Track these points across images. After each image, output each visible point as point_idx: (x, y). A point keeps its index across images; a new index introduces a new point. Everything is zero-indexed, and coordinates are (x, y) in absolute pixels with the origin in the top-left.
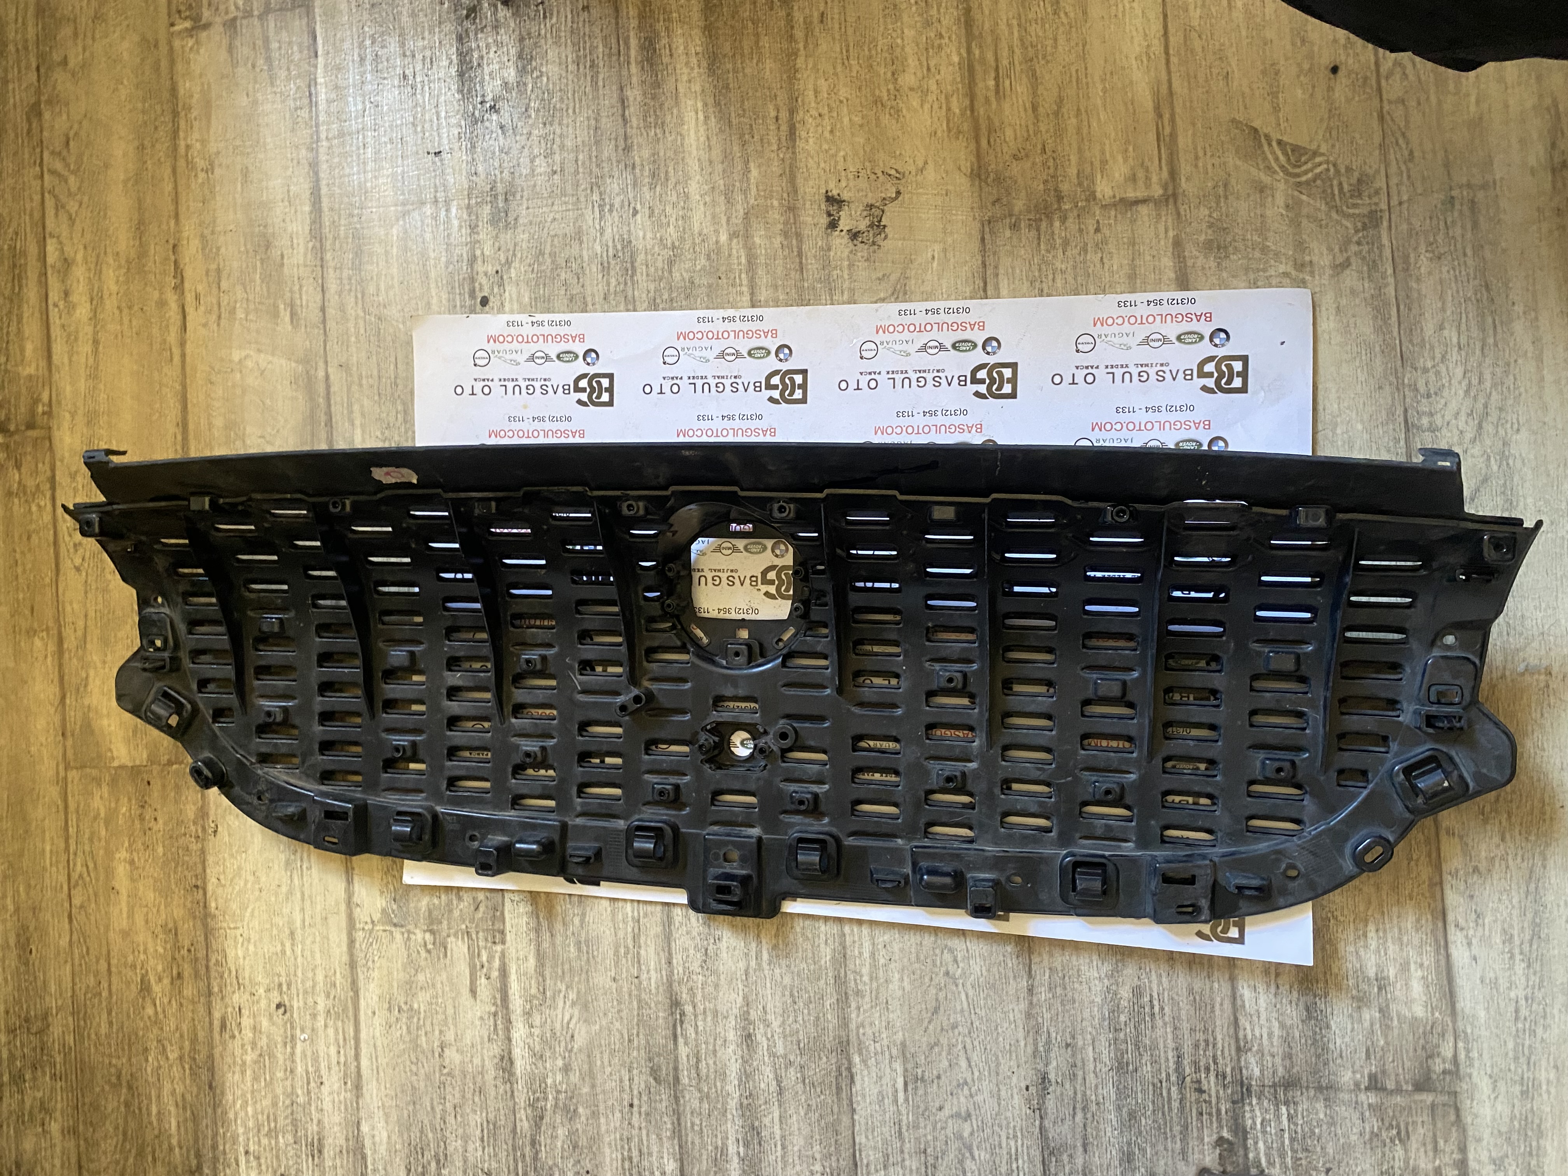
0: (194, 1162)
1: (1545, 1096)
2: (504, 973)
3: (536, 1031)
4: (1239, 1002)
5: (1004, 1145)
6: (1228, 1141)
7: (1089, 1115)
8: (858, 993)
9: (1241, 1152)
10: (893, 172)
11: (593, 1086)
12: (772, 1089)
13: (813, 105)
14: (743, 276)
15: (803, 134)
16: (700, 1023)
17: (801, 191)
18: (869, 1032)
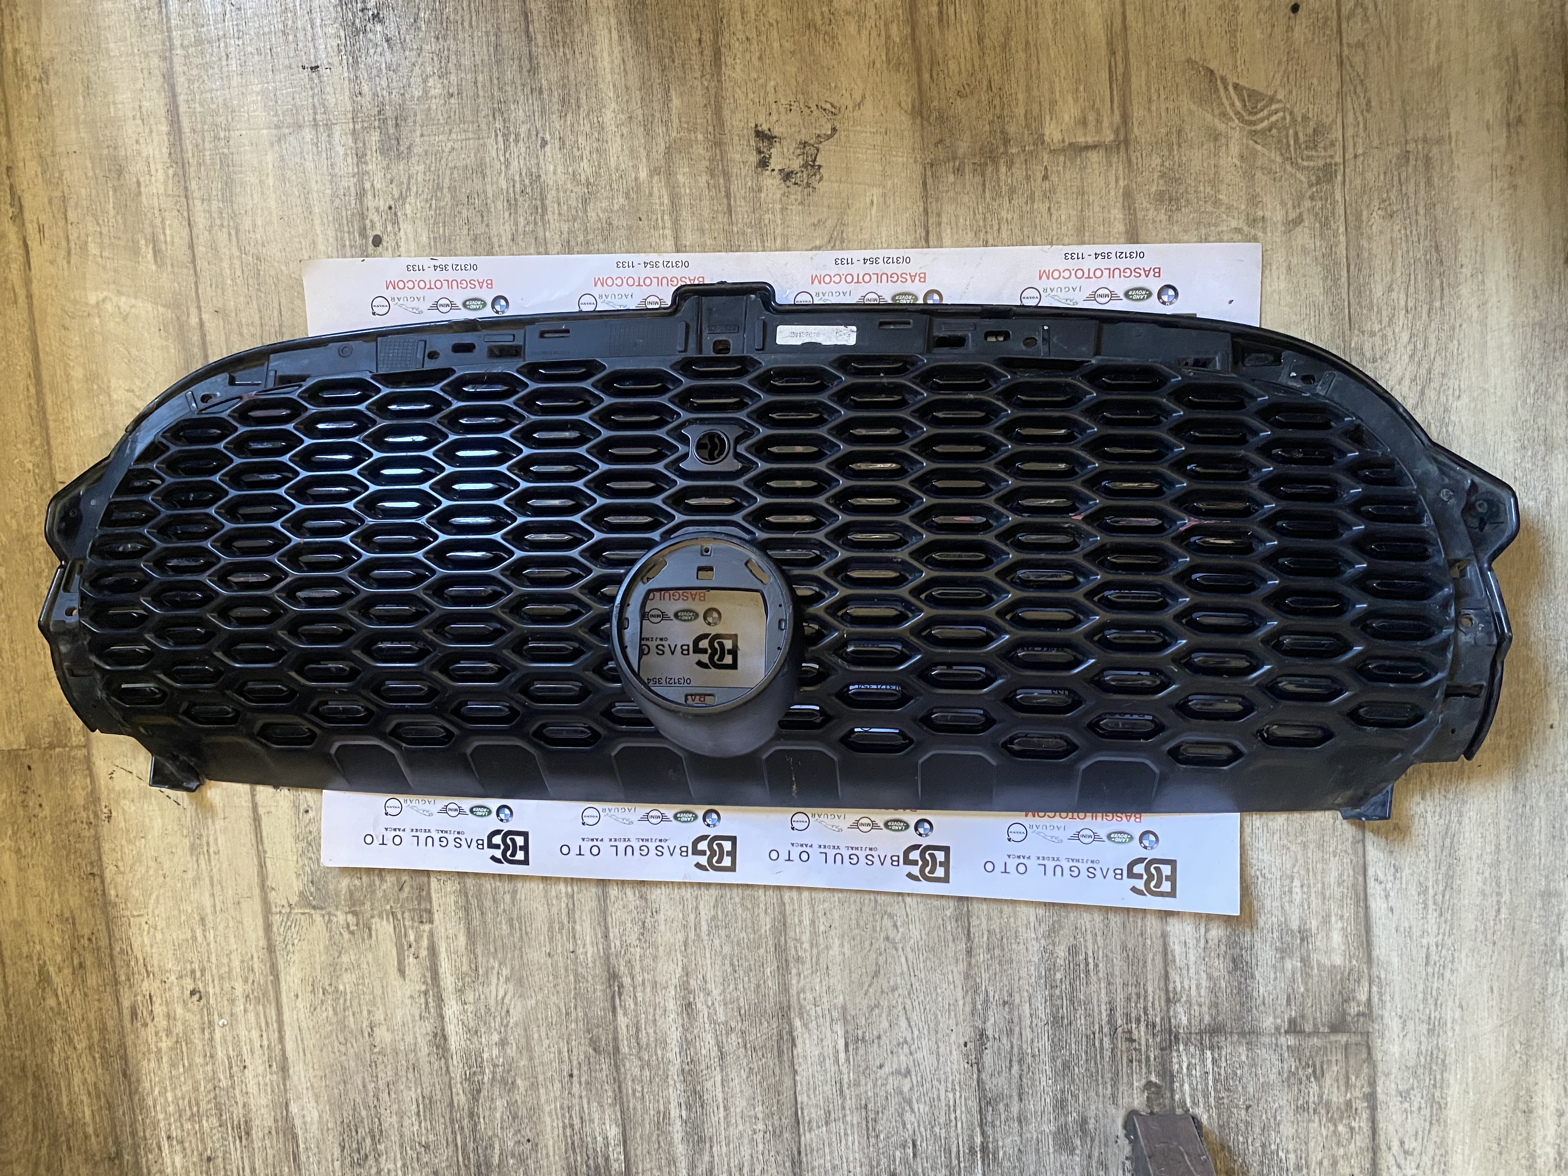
0: (113, 1150)
1: (1450, 1034)
2: (433, 951)
3: (470, 1008)
4: (1170, 957)
5: (943, 1097)
6: (1156, 1085)
7: (1025, 1067)
8: (798, 959)
9: (1168, 1094)
10: (828, 106)
11: (531, 1059)
12: (713, 1054)
13: (739, 27)
14: (666, 217)
15: (729, 61)
16: (639, 994)
17: (728, 125)
18: (809, 996)
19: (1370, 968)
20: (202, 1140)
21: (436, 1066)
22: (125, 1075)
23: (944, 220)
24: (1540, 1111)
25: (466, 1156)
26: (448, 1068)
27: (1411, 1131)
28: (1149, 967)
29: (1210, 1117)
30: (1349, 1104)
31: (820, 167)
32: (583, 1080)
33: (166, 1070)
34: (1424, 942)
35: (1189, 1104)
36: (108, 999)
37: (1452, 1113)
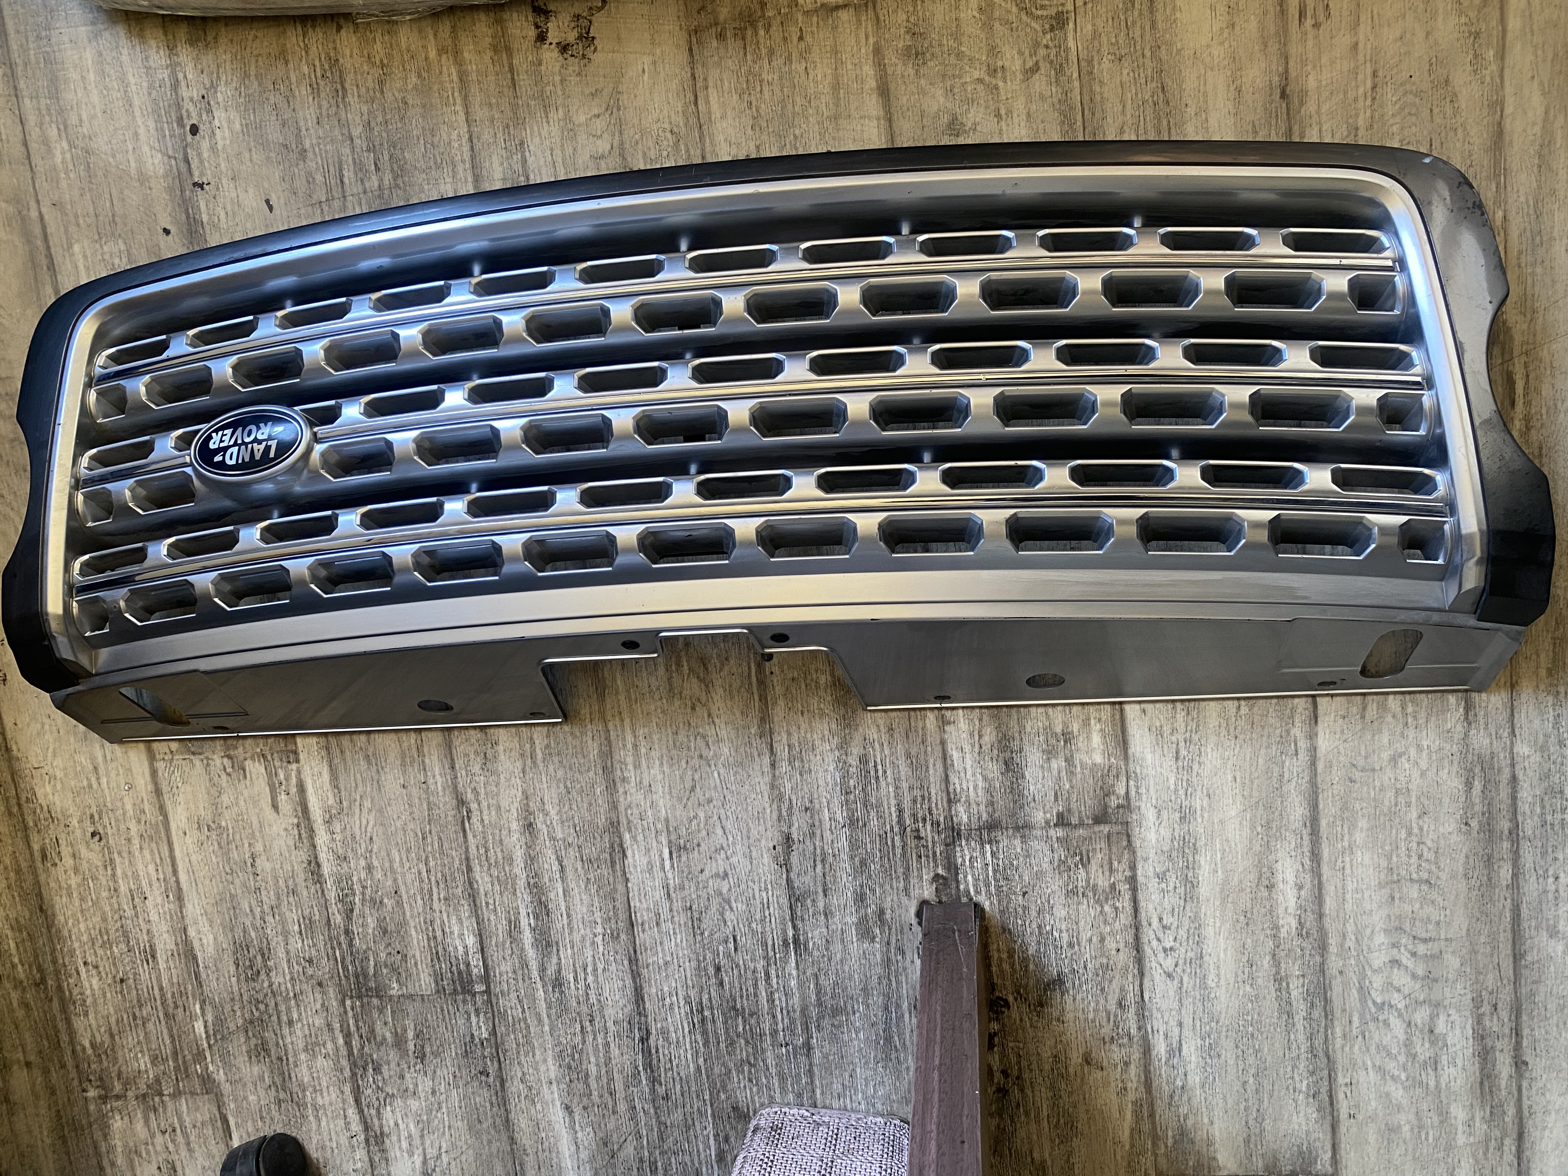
19: (1127, 765)
20: (114, 964)
21: (313, 891)
22: (41, 910)
23: (711, 84)
24: (1281, 886)
25: (345, 968)
26: (323, 891)
27: (1169, 908)
28: (931, 771)
29: (991, 903)
30: (1113, 887)
31: (593, 38)
32: (442, 896)
33: (77, 904)
34: (1174, 739)
35: (972, 893)
36: (21, 844)
37: (1204, 890)
